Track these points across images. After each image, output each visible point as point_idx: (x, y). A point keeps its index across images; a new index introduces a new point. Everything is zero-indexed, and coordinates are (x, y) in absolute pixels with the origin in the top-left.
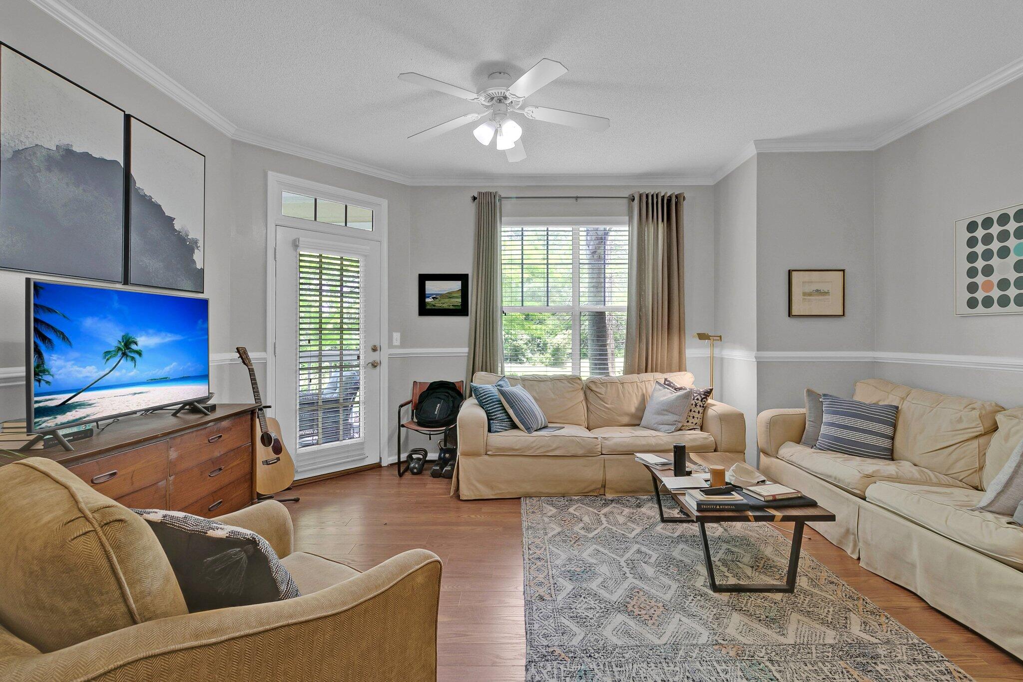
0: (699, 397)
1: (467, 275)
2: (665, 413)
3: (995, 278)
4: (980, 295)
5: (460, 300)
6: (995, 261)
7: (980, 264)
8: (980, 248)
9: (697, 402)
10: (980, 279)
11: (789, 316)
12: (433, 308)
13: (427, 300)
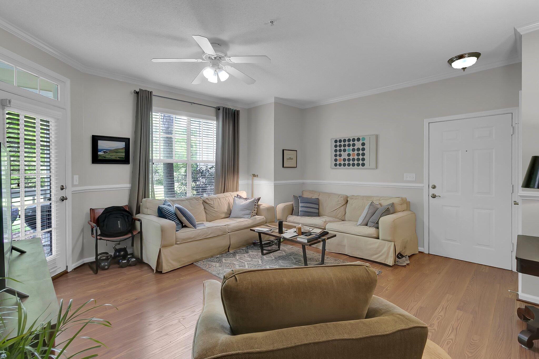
0: (256, 201)
1: (129, 139)
2: (245, 210)
3: (342, 158)
4: (338, 163)
5: (124, 154)
6: (342, 153)
7: (338, 153)
8: (338, 148)
9: (255, 203)
10: (338, 158)
11: (283, 167)
12: (104, 158)
13: (99, 153)
